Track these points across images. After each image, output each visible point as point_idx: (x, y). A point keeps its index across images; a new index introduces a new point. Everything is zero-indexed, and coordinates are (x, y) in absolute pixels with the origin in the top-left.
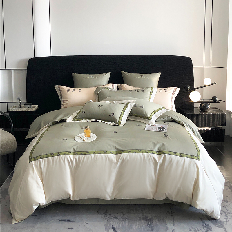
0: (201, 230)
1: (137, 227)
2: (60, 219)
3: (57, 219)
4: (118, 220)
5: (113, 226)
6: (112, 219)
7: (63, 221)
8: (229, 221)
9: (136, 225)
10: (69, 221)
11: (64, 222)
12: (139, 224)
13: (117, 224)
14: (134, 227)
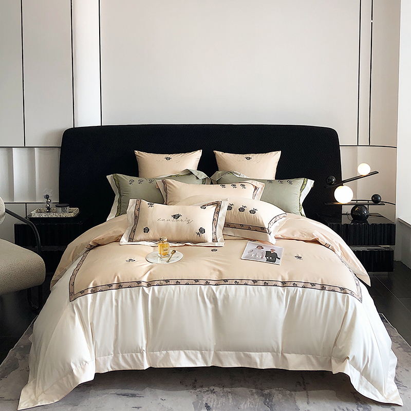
1: (247, 406)
2: (119, 393)
3: (114, 392)
4: (214, 394)
5: (207, 404)
6: (206, 394)
7: (124, 395)
9: (245, 403)
10: (133, 395)
12: (250, 402)
13: (214, 401)
14: (242, 406)
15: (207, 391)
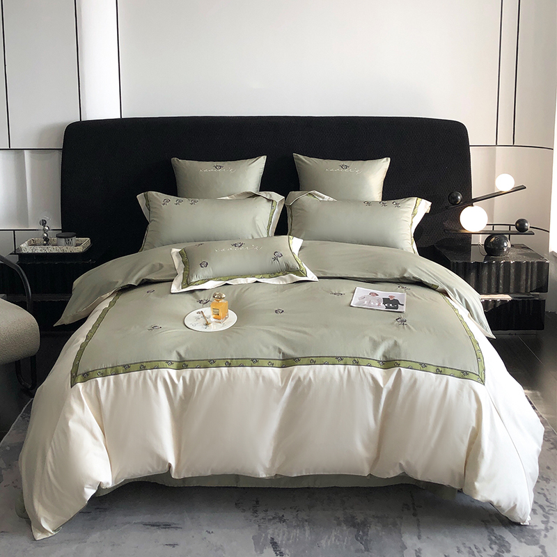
0: (485, 550)
1: (331, 542)
2: (147, 521)
3: (139, 521)
4: (284, 524)
5: (273, 539)
6: (272, 523)
7: (153, 525)
8: (552, 528)
9: (329, 538)
10: (167, 526)
11: (155, 528)
12: (335, 536)
13: (284, 535)
14: (323, 542)
15: (274, 518)
